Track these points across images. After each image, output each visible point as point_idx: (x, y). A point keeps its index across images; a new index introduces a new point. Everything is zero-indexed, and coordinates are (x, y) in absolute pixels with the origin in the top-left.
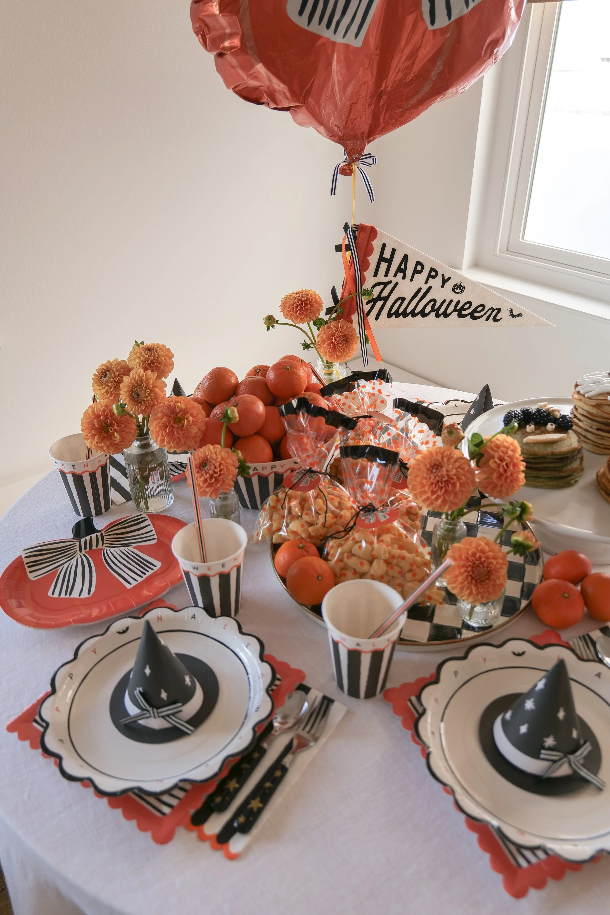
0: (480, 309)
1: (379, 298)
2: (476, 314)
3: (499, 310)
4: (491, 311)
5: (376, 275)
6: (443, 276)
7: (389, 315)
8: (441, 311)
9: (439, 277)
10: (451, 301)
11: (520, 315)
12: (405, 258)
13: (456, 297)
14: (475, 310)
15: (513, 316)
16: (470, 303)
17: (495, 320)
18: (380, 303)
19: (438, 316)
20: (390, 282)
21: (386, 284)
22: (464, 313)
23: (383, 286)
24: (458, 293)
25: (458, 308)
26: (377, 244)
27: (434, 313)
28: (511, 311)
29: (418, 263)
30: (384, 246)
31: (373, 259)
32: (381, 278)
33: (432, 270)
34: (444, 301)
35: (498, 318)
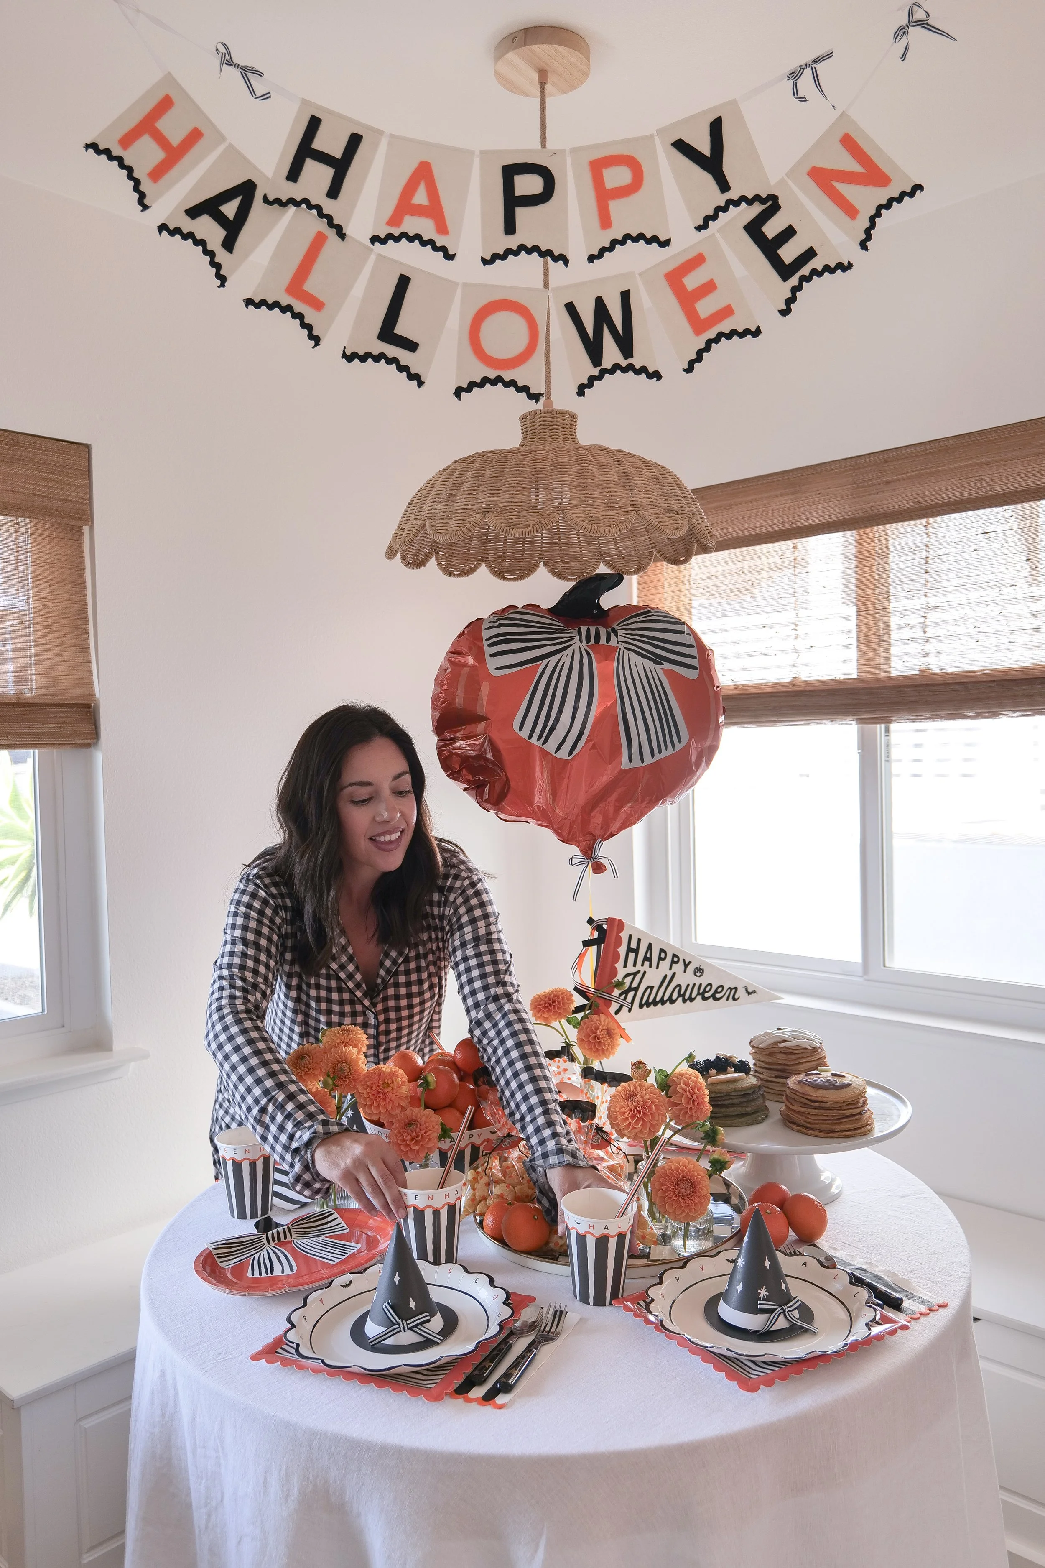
0: (719, 990)
1: (630, 989)
2: (718, 996)
3: (736, 989)
4: (729, 990)
5: (625, 966)
6: (684, 960)
7: (641, 1006)
8: (687, 996)
9: (681, 961)
10: (694, 985)
11: (754, 992)
12: (650, 947)
13: (698, 981)
14: (716, 992)
15: (749, 993)
16: (710, 984)
17: (734, 999)
18: (631, 994)
19: (684, 1001)
20: (639, 972)
21: (635, 974)
22: (707, 995)
23: (632, 976)
24: (699, 976)
25: (701, 991)
26: (624, 936)
27: (680, 999)
28: (746, 988)
29: (662, 950)
30: (630, 936)
31: (622, 950)
32: (630, 969)
33: (674, 956)
34: (688, 985)
35: (736, 997)
